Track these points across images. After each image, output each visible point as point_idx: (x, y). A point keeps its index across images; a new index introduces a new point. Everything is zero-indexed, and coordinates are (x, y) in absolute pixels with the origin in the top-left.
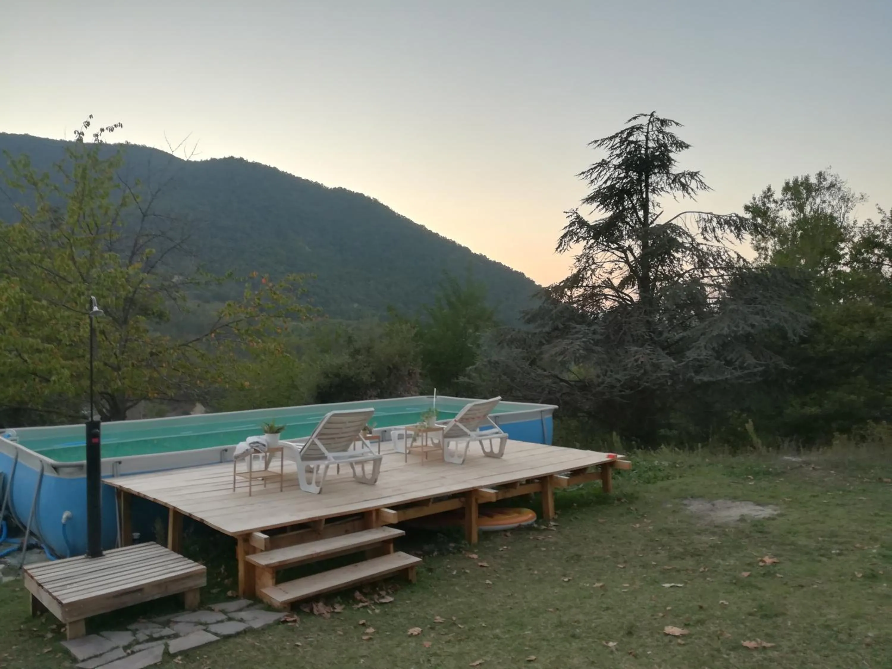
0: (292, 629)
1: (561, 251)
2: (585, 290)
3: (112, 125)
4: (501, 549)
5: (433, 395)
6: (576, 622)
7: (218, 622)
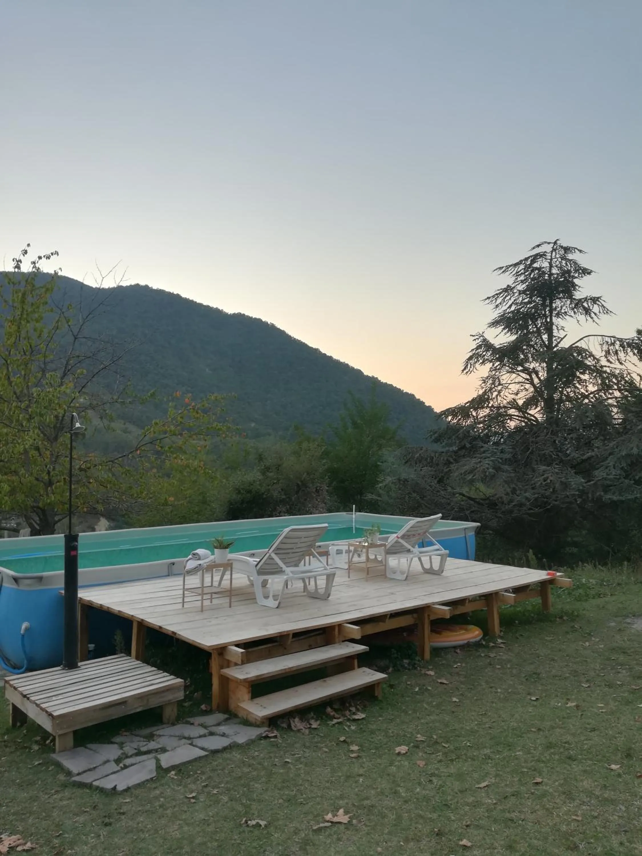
0: (276, 745)
1: (467, 372)
2: (491, 410)
3: (49, 253)
4: (455, 666)
5: (352, 511)
6: (566, 743)
7: (200, 737)
